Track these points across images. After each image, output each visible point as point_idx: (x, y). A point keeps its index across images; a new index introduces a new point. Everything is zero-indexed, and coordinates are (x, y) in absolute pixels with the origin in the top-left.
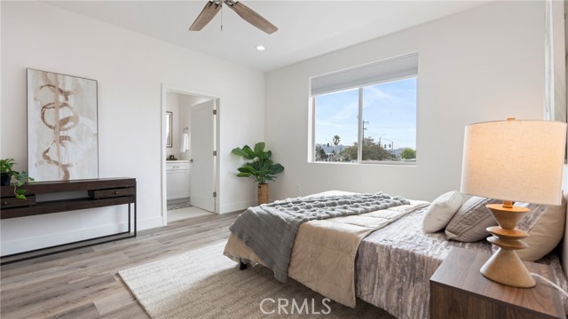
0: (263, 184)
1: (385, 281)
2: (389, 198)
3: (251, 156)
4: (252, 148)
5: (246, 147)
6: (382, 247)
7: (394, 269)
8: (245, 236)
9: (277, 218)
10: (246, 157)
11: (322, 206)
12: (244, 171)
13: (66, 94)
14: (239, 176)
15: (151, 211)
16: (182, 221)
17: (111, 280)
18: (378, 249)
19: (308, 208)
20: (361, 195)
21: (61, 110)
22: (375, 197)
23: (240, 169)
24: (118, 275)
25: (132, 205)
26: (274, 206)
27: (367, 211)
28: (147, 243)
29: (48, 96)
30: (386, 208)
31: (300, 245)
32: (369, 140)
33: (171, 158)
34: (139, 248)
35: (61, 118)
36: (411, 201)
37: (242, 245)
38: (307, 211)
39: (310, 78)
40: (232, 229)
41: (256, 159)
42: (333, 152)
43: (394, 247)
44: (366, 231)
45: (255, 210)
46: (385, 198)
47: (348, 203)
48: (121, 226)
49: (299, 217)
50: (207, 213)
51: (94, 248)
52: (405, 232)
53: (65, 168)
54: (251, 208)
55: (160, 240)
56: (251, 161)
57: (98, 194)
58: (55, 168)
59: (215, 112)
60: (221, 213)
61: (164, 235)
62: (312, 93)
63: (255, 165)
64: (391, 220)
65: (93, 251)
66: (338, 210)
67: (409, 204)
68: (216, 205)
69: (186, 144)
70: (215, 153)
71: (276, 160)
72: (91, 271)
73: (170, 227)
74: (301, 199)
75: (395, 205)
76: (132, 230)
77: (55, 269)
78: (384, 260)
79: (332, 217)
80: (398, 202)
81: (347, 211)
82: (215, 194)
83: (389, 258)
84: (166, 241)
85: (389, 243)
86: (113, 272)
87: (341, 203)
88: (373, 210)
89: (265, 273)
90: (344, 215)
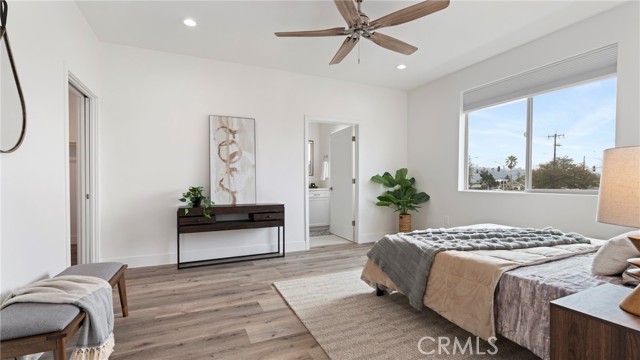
0: (405, 214)
1: (529, 318)
2: (560, 234)
3: (391, 183)
4: (393, 175)
5: (387, 174)
6: (526, 281)
7: (540, 307)
8: (381, 262)
9: (413, 246)
10: (386, 185)
11: (467, 238)
12: (384, 200)
13: (233, 133)
14: (378, 204)
15: (296, 235)
16: (323, 247)
17: (268, 288)
18: (521, 284)
19: (449, 238)
20: (520, 230)
21: (230, 147)
22: (538, 233)
23: (379, 198)
24: (273, 285)
25: (281, 228)
26: (411, 235)
27: (522, 247)
28: (293, 263)
29: (223, 136)
30: (551, 245)
31: (435, 274)
32: (564, 160)
33: (312, 186)
34: (287, 266)
35: (231, 152)
36: (592, 240)
37: (378, 271)
38: (447, 242)
39: (461, 93)
40: (369, 255)
41: (397, 187)
42: (507, 177)
43: (541, 283)
44: (511, 265)
45: (392, 237)
46: (553, 233)
47: (499, 237)
48: (272, 247)
49: (436, 247)
50: (346, 242)
51: (254, 262)
52: (565, 272)
53: (233, 194)
54: (388, 236)
55: (304, 262)
56: (391, 189)
57: (256, 217)
58: (227, 194)
59: (354, 139)
60: (360, 242)
61: (308, 257)
62: (464, 110)
63: (396, 194)
64: (551, 258)
65: (252, 265)
66: (484, 243)
67: (589, 243)
68: (354, 235)
69: (326, 173)
70: (354, 181)
71: (420, 188)
72: (253, 279)
73: (312, 251)
74: (442, 229)
75: (566, 242)
76: (281, 252)
77: (229, 274)
78: (528, 296)
79: (475, 249)
80: (570, 239)
81: (495, 245)
82: (354, 223)
83: (533, 293)
84: (310, 263)
85: (536, 279)
86: (269, 283)
87: (490, 237)
88: (531, 246)
89: (401, 301)
90: (491, 248)
